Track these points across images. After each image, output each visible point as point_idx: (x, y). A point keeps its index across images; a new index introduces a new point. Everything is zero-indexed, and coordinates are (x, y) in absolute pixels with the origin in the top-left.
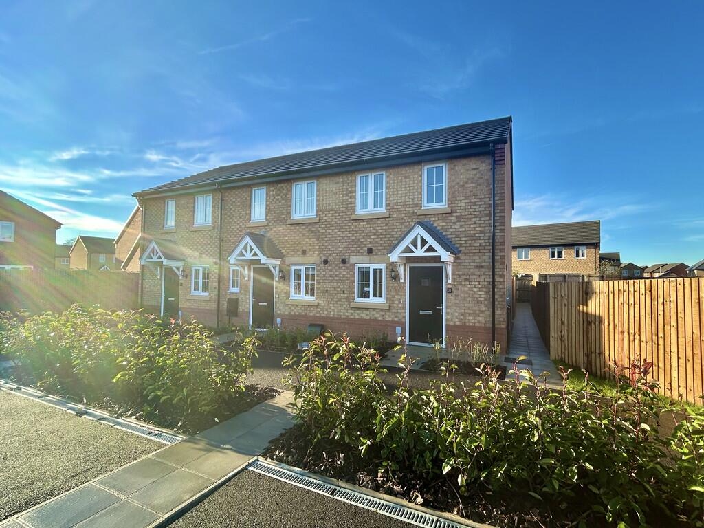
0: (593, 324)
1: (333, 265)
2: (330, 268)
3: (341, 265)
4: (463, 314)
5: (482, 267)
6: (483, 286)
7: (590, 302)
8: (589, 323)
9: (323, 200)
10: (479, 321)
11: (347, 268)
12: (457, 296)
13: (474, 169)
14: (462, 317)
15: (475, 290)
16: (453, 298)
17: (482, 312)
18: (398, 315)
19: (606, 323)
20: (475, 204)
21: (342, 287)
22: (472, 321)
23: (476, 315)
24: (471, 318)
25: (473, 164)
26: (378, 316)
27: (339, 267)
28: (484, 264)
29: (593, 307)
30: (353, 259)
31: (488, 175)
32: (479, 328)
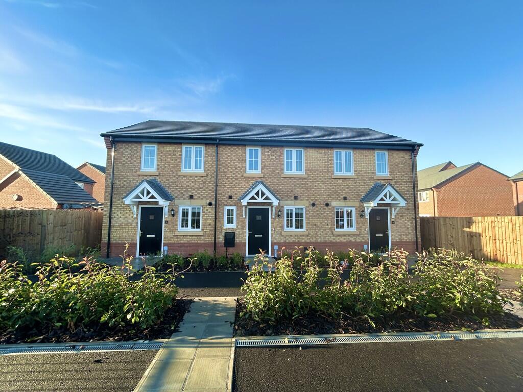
0: (474, 237)
1: (319, 207)
2: (317, 209)
3: (325, 207)
4: (400, 235)
5: (408, 209)
6: (410, 220)
7: (471, 227)
8: (472, 236)
9: (310, 163)
10: (408, 239)
11: (330, 209)
12: (397, 225)
13: (402, 157)
14: (400, 237)
15: (406, 221)
16: (395, 226)
17: (410, 233)
18: (365, 238)
19: (484, 236)
20: (403, 175)
21: (326, 221)
22: (405, 238)
23: (407, 235)
24: (404, 237)
25: (402, 154)
26: (352, 239)
27: (324, 209)
28: (409, 208)
29: (474, 229)
30: (334, 204)
31: (409, 162)
32: (409, 242)
